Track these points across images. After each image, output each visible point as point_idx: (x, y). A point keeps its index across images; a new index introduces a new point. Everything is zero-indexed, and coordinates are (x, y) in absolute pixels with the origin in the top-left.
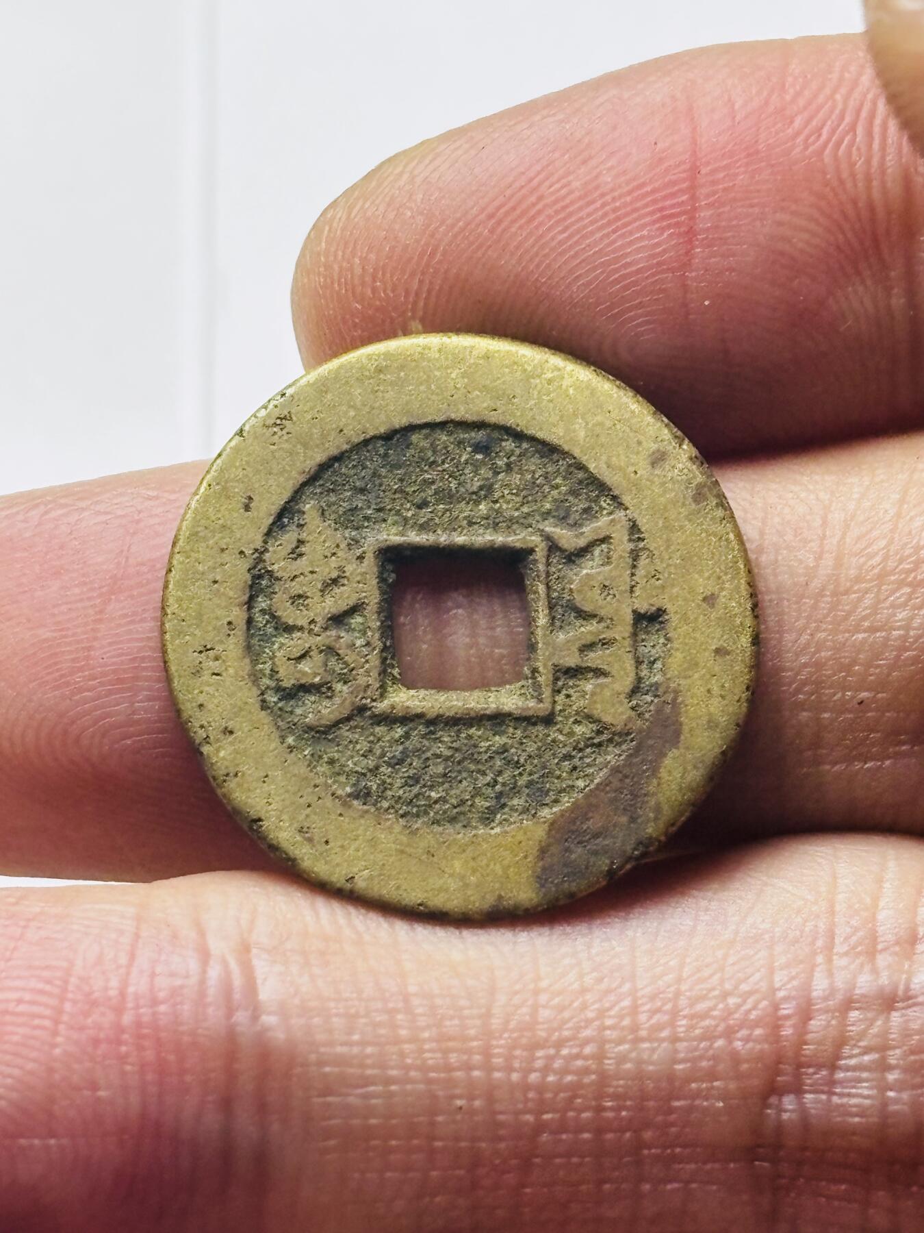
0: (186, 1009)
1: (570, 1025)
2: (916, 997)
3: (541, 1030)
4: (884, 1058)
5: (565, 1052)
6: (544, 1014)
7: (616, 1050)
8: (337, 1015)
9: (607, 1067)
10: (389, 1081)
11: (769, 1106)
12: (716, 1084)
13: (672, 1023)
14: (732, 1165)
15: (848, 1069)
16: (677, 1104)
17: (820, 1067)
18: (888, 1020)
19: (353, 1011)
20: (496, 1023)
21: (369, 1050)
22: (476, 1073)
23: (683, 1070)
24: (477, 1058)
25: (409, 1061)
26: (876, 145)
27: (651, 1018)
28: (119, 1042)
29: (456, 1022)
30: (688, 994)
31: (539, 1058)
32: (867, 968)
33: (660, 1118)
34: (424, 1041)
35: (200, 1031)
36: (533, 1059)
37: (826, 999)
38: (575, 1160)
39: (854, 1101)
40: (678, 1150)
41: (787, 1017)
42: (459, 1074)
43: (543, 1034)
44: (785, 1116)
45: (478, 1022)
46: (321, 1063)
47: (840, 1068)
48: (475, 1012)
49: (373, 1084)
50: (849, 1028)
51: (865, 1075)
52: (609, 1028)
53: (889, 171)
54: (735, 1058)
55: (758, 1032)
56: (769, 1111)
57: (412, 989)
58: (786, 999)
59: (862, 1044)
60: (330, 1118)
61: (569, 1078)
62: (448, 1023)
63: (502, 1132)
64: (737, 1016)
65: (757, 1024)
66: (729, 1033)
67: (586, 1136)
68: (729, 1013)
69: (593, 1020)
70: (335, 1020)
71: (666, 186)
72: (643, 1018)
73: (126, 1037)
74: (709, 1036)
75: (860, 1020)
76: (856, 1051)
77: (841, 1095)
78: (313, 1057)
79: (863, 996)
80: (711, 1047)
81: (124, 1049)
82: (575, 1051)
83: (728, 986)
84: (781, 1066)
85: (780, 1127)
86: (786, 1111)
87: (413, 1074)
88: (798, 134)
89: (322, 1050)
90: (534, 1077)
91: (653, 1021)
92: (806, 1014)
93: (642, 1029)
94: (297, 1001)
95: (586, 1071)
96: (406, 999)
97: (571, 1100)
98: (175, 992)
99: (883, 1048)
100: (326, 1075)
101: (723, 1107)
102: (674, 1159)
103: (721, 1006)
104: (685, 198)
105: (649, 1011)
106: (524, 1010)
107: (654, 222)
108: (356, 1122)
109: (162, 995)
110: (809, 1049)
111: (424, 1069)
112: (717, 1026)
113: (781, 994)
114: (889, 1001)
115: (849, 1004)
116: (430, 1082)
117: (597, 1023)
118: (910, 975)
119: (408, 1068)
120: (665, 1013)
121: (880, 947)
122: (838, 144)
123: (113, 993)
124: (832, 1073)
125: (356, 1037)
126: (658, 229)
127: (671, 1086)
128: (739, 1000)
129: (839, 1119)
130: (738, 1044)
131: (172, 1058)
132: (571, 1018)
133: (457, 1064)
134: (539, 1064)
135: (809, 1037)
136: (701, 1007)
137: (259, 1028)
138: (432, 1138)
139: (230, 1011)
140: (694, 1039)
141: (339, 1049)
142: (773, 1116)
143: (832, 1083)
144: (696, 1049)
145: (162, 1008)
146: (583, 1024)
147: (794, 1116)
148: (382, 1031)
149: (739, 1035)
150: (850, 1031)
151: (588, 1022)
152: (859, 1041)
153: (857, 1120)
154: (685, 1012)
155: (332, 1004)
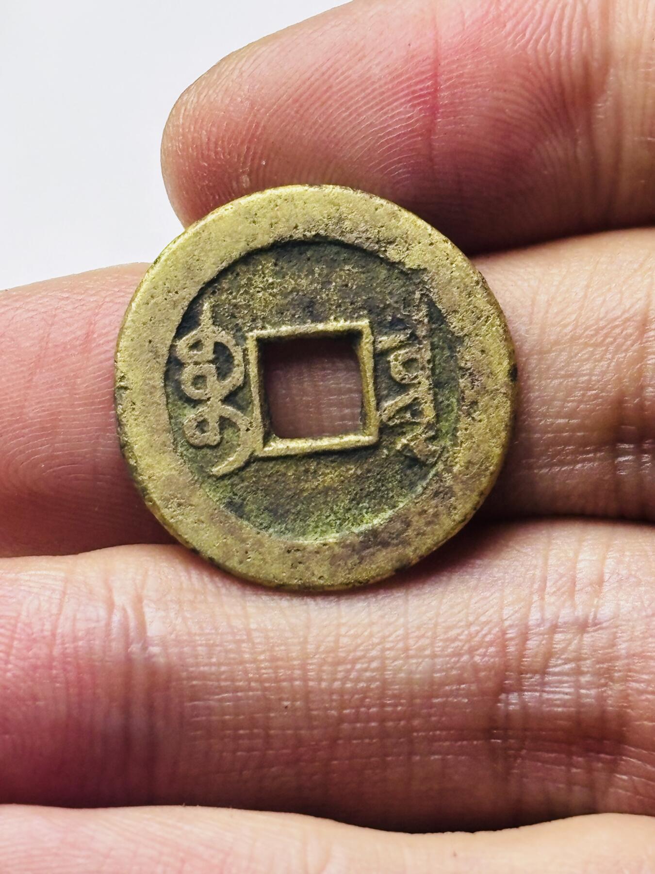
0: (97, 643)
1: (361, 648)
2: (600, 623)
3: (341, 652)
4: (579, 667)
5: (358, 666)
6: (344, 641)
7: (393, 664)
8: (201, 645)
9: (387, 677)
10: (236, 690)
11: (499, 701)
12: (463, 686)
13: (432, 644)
14: (475, 742)
15: (555, 674)
16: (436, 701)
17: (535, 672)
18: (581, 640)
19: (212, 642)
20: (311, 648)
21: (223, 669)
22: (297, 683)
23: (440, 678)
24: (297, 673)
25: (251, 675)
26: (564, 41)
27: (417, 642)
28: (51, 668)
29: (283, 648)
30: (444, 624)
31: (340, 672)
32: (568, 603)
33: (425, 711)
34: (262, 661)
35: (107, 659)
36: (335, 672)
37: (539, 625)
38: (367, 741)
39: (557, 696)
40: (438, 732)
41: (511, 639)
42: (285, 684)
43: (343, 655)
44: (511, 708)
45: (299, 648)
46: (190, 678)
47: (548, 674)
48: (296, 641)
49: (227, 692)
50: (555, 646)
51: (565, 678)
52: (389, 649)
53: (574, 59)
54: (476, 669)
55: (492, 650)
56: (499, 705)
57: (253, 626)
58: (511, 626)
59: (563, 657)
60: (197, 716)
61: (362, 685)
62: (277, 649)
63: (315, 723)
64: (477, 639)
65: (491, 644)
66: (471, 651)
67: (373, 724)
68: (471, 637)
69: (378, 644)
70: (200, 648)
71: (417, 75)
72: (411, 642)
73: (55, 664)
74: (458, 654)
75: (563, 640)
76: (560, 662)
77: (549, 692)
78: (184, 674)
79: (565, 623)
80: (458, 661)
81: (54, 672)
82: (365, 665)
83: (471, 619)
84: (507, 673)
85: (508, 716)
86: (513, 704)
87: (253, 684)
88: (509, 34)
89: (191, 669)
90: (337, 684)
91: (420, 643)
92: (524, 637)
93: (411, 650)
94: (173, 636)
95: (372, 680)
96: (249, 632)
97: (362, 700)
98: (89, 632)
99: (578, 659)
100: (193, 686)
101: (467, 703)
102: (434, 739)
103: (466, 632)
104: (429, 83)
105: (417, 637)
106: (331, 639)
107: (409, 101)
108: (214, 718)
109: (80, 634)
110: (526, 661)
111: (260, 681)
112: (463, 646)
113: (507, 623)
114: (583, 626)
115: (554, 629)
116: (265, 689)
117: (380, 647)
118: (597, 607)
119: (249, 680)
120: (428, 638)
121: (577, 589)
122: (537, 41)
123: (47, 633)
124: (543, 678)
125: (214, 660)
126: (411, 106)
127: (433, 689)
128: (478, 628)
129: (548, 709)
130: (477, 659)
131: (87, 677)
132: (362, 644)
133: (283, 677)
134: (340, 675)
135: (528, 652)
136: (453, 633)
137: (147, 655)
138: (267, 728)
139: (128, 644)
140: (447, 656)
141: (202, 669)
142: (503, 708)
143: (543, 684)
144: (448, 663)
145: (80, 643)
146: (370, 647)
147: (517, 708)
148: (232, 656)
149: (478, 652)
150: (555, 648)
151: (374, 645)
152: (562, 654)
153: (560, 709)
154: (442, 637)
155: (197, 638)
